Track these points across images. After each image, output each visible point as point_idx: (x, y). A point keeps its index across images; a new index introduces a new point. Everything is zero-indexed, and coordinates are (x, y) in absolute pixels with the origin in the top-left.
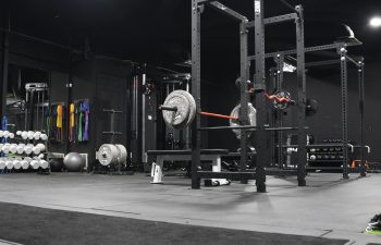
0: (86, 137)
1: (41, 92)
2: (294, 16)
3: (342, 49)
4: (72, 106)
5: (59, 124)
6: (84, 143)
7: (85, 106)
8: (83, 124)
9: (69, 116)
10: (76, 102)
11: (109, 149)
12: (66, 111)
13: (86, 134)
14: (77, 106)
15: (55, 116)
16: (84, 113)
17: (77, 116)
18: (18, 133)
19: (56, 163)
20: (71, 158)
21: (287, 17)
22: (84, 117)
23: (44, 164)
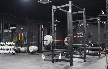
0: (27, 43)
1: (15, 30)
2: (83, 12)
3: (99, 19)
4: (23, 34)
5: (19, 39)
6: (26, 44)
7: (26, 34)
8: (26, 39)
9: (22, 37)
10: (24, 33)
11: (32, 47)
12: (21, 35)
13: (26, 42)
14: (24, 34)
15: (18, 37)
16: (26, 36)
17: (24, 37)
18: (7, 43)
19: (18, 50)
20: (22, 49)
21: (81, 12)
22: (26, 37)
23: (14, 52)
